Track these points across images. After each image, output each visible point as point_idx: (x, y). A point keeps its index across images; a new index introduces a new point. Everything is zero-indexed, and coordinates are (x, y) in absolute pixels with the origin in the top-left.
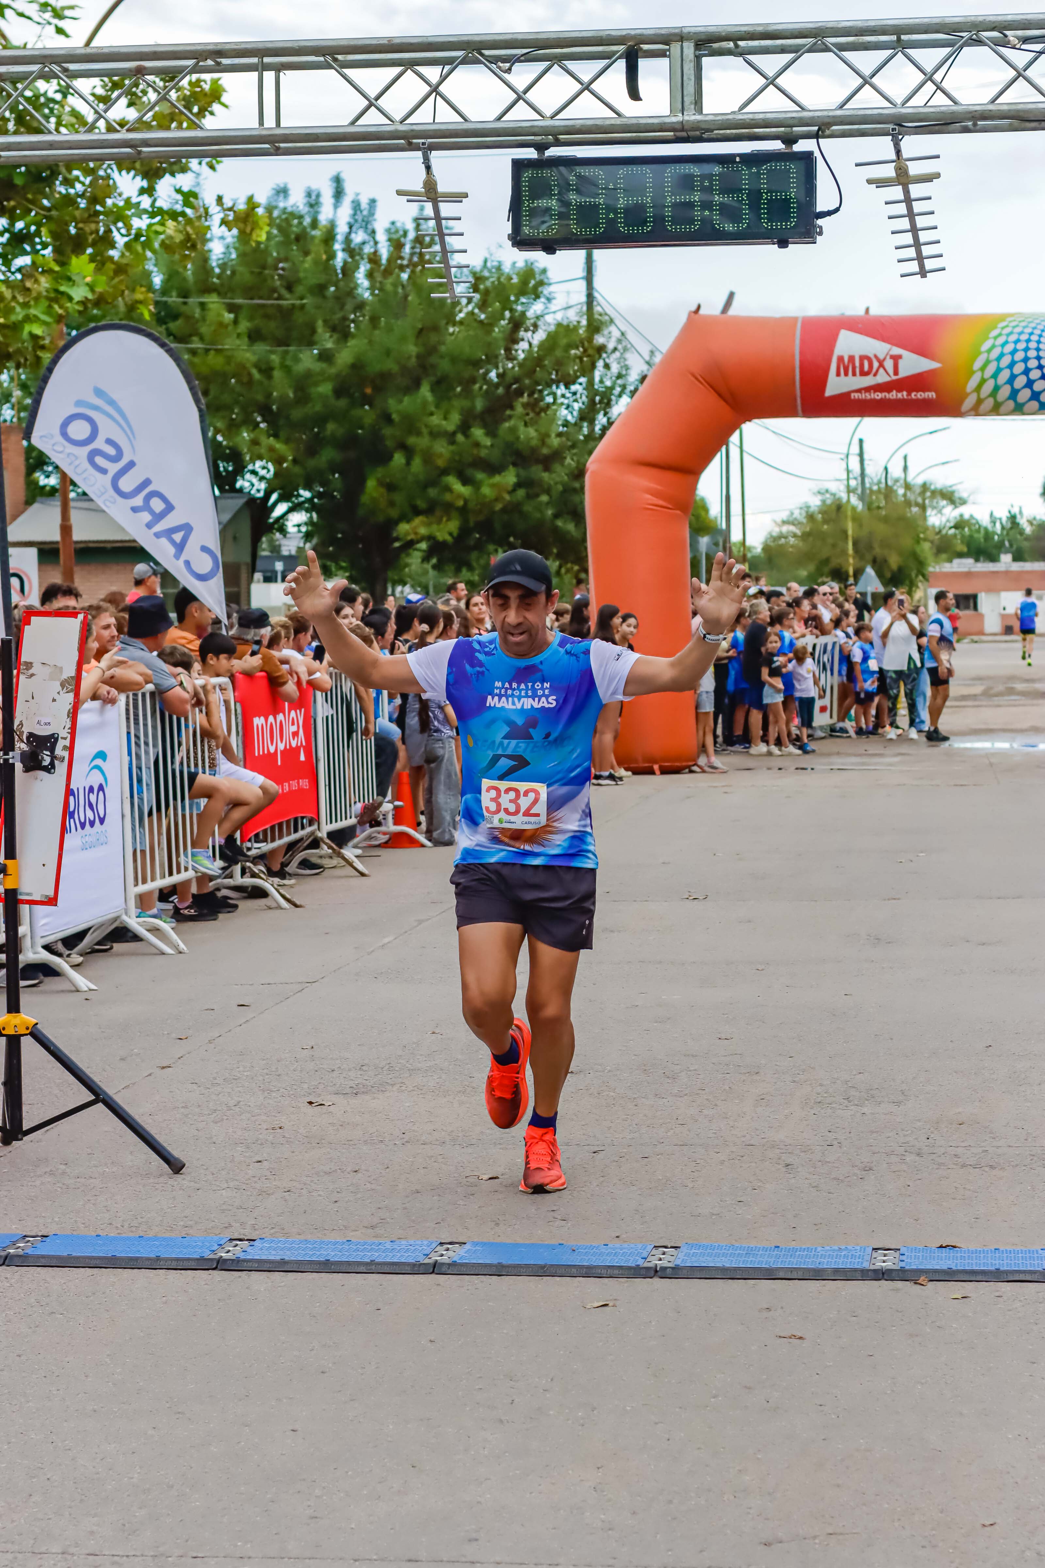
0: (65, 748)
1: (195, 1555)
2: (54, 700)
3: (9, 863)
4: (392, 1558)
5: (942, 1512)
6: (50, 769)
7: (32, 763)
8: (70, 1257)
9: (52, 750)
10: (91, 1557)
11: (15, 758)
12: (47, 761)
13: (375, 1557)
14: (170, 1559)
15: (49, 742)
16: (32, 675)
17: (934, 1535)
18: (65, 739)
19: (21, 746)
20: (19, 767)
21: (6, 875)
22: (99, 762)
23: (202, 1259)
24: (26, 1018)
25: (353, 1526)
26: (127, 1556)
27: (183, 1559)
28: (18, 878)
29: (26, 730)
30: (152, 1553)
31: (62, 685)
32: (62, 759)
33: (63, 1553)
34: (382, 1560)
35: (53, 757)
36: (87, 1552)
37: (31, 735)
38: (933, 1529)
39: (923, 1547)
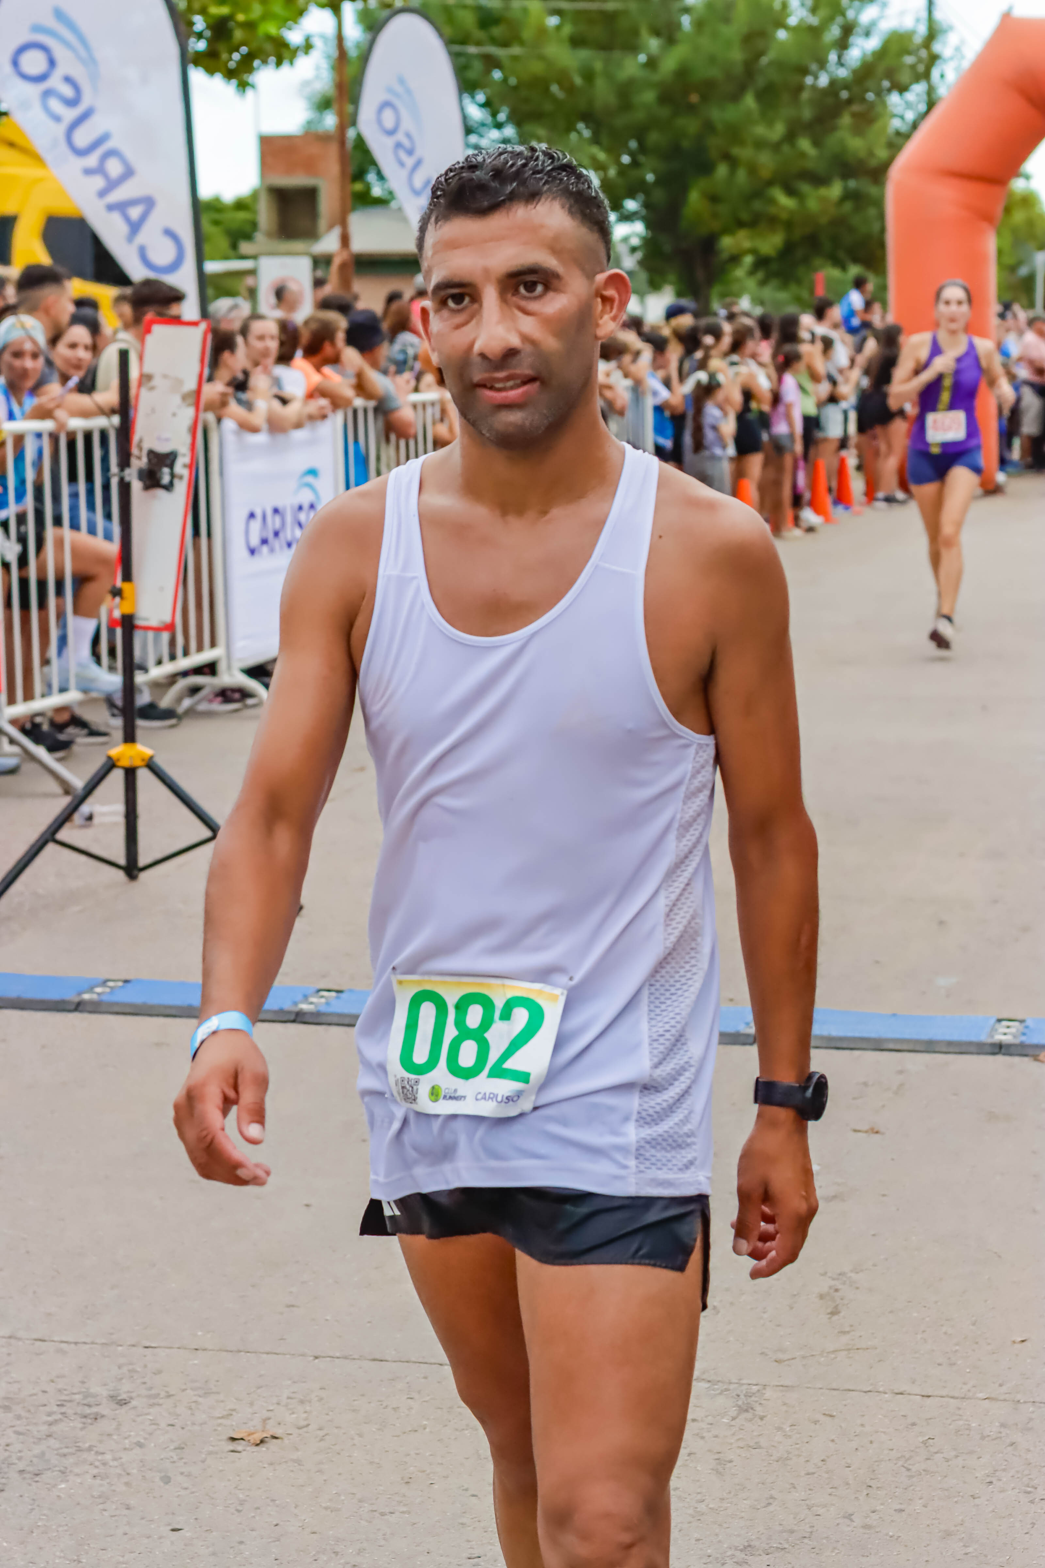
0: (185, 466)
1: (147, 1345)
2: (174, 415)
3: (126, 587)
4: (356, 1357)
5: (974, 1324)
6: (169, 487)
7: (151, 479)
8: (144, 1005)
9: (171, 466)
10: (38, 1343)
11: (132, 475)
12: (166, 479)
13: (338, 1354)
14: (120, 1348)
15: (168, 459)
16: (152, 388)
17: (956, 1351)
18: (184, 455)
19: (139, 462)
20: (136, 486)
21: (122, 598)
22: (310, 479)
23: (281, 1011)
24: (142, 749)
25: (328, 1318)
26: (76, 1343)
27: (134, 1348)
28: (135, 603)
29: (146, 446)
30: (104, 1341)
31: (184, 397)
32: (181, 477)
33: (10, 1337)
34: (346, 1358)
35: (173, 476)
36: (35, 1336)
37: (151, 453)
38: (957, 1344)
39: (939, 1365)
